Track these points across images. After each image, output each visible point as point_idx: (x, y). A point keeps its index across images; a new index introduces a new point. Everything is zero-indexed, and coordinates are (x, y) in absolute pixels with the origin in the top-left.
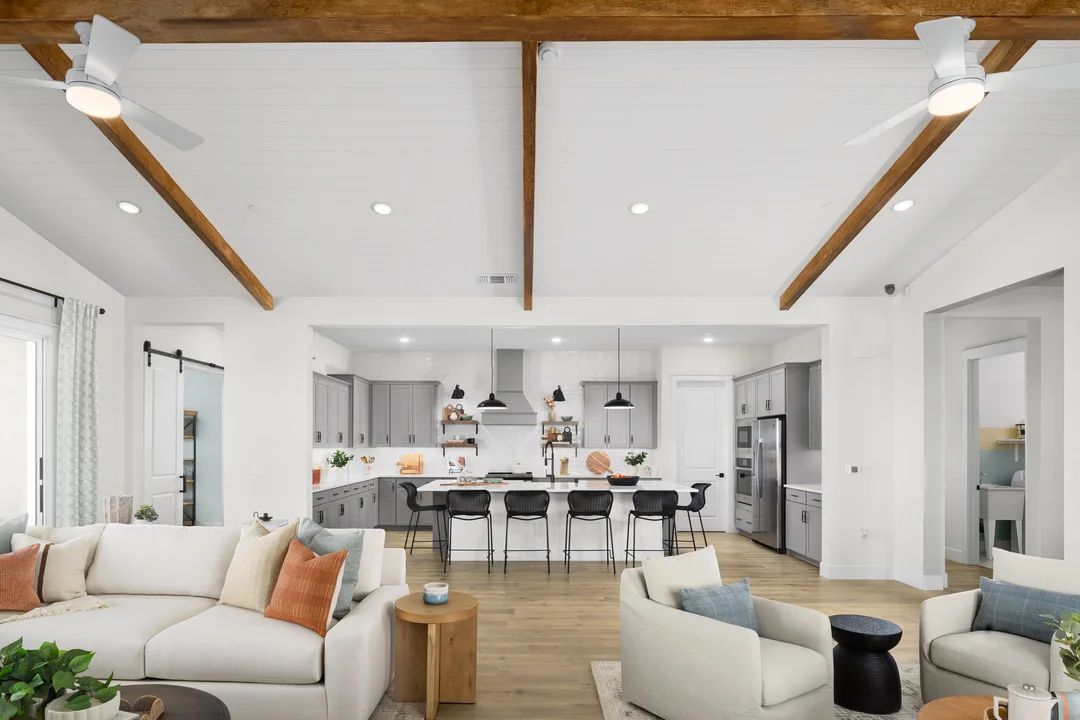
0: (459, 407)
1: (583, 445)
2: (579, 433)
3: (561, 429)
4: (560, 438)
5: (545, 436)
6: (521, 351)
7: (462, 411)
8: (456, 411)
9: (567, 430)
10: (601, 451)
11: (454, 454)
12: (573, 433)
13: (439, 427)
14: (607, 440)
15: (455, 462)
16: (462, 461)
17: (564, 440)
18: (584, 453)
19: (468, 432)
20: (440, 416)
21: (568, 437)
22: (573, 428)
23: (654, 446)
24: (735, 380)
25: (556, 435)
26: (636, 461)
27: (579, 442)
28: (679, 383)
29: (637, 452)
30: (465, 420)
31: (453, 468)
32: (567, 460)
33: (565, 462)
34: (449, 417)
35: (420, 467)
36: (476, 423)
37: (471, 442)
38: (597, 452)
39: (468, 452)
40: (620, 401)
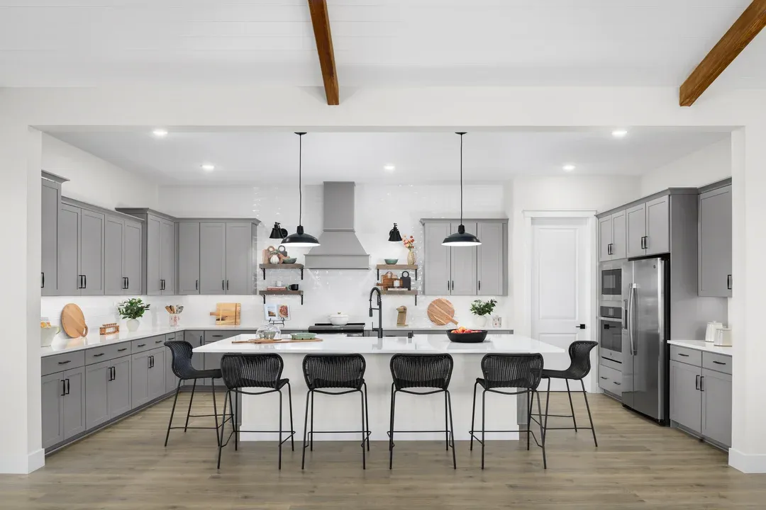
0: (282, 249)
1: (424, 293)
2: (420, 278)
3: (398, 273)
4: (397, 283)
5: (380, 282)
7: (285, 254)
8: (277, 253)
9: (406, 275)
10: (444, 298)
11: (275, 302)
12: (413, 278)
13: (259, 272)
14: (451, 286)
15: (276, 311)
16: (284, 311)
17: (402, 287)
18: (425, 301)
19: (291, 277)
20: (260, 259)
21: (406, 282)
22: (412, 273)
23: (505, 292)
24: (598, 216)
25: (392, 280)
26: (483, 310)
27: (420, 289)
28: (532, 219)
29: (485, 300)
30: (289, 263)
31: (273, 318)
32: (405, 309)
33: (403, 312)
34: (269, 259)
35: (237, 316)
36: (302, 268)
37: (294, 288)
38: (439, 301)
39: (291, 301)
40: (463, 235)
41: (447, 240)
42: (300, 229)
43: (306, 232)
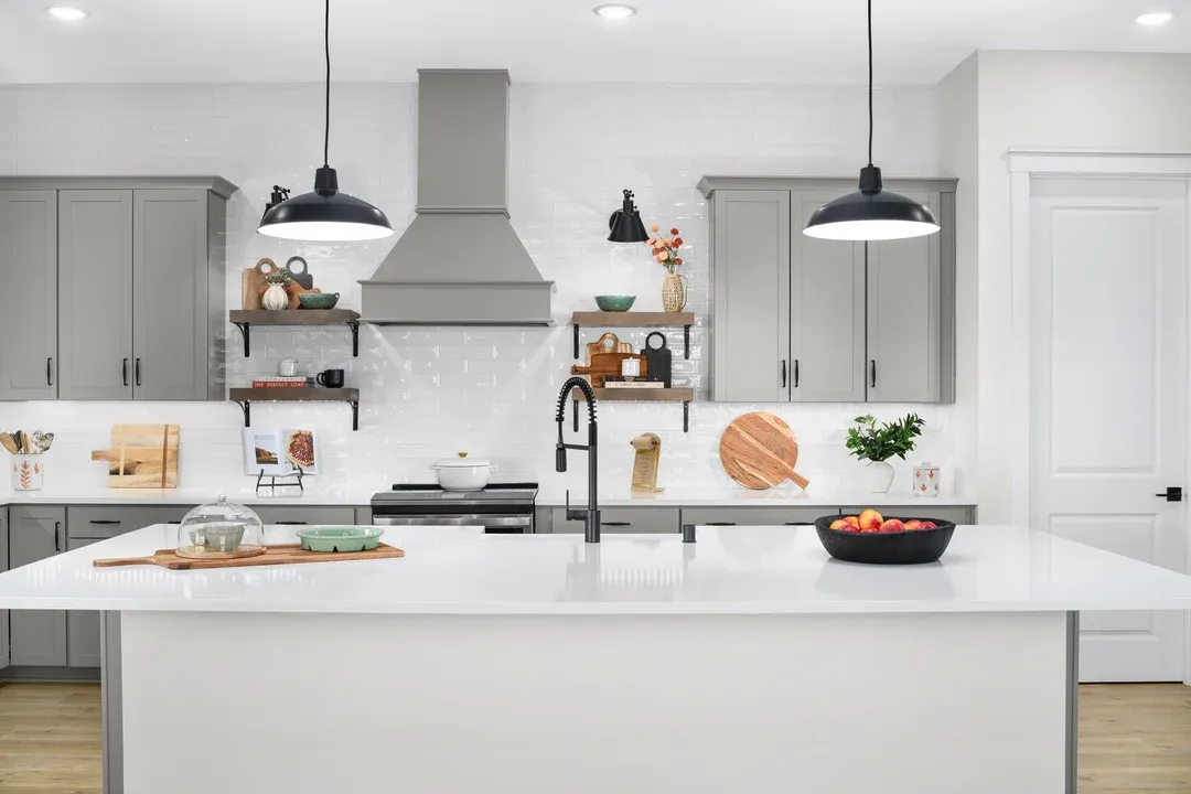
0: (297, 268)
1: (709, 395)
2: (695, 352)
3: (635, 339)
4: (631, 367)
5: (583, 362)
6: (497, 80)
7: (306, 281)
8: (283, 278)
9: (656, 343)
10: (769, 412)
11: (278, 422)
12: (677, 352)
13: (232, 333)
14: (790, 374)
15: (279, 448)
16: (303, 448)
17: (646, 376)
18: (712, 421)
19: (322, 349)
20: (235, 296)
21: (657, 364)
22: (674, 336)
23: (945, 393)
25: (618, 358)
26: (883, 446)
27: (696, 382)
28: (1033, 177)
29: (887, 416)
30: (312, 308)
31: (268, 468)
32: (655, 443)
33: (648, 450)
34: (260, 297)
35: (169, 459)
36: (353, 322)
37: (332, 383)
38: (755, 420)
39: (323, 419)
40: (875, 198)
41: (820, 219)
42: (326, 178)
43: (345, 187)
